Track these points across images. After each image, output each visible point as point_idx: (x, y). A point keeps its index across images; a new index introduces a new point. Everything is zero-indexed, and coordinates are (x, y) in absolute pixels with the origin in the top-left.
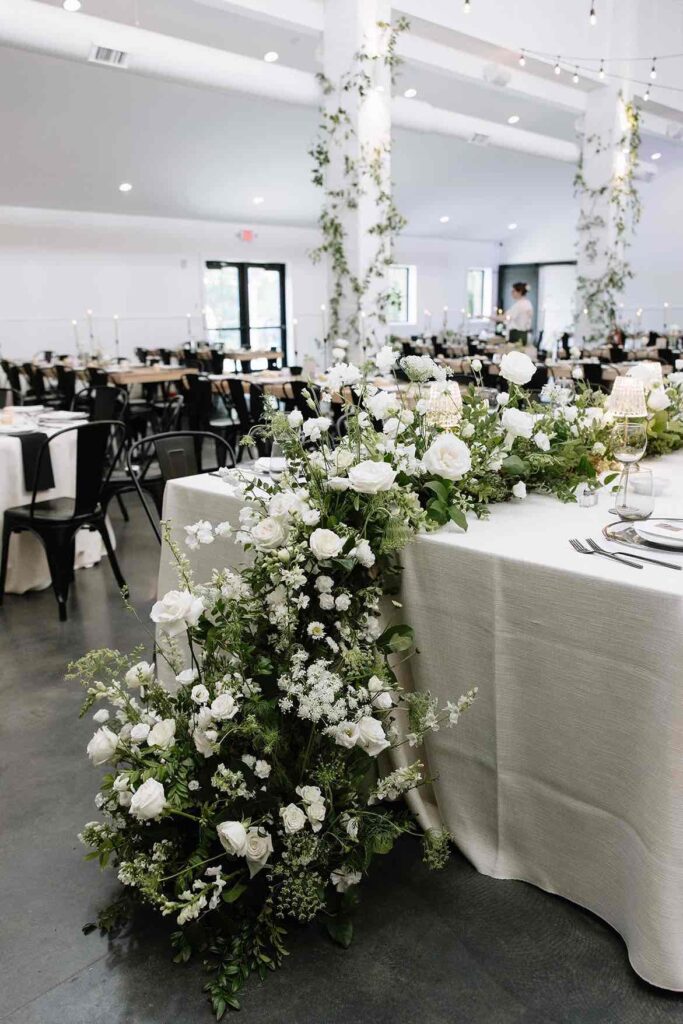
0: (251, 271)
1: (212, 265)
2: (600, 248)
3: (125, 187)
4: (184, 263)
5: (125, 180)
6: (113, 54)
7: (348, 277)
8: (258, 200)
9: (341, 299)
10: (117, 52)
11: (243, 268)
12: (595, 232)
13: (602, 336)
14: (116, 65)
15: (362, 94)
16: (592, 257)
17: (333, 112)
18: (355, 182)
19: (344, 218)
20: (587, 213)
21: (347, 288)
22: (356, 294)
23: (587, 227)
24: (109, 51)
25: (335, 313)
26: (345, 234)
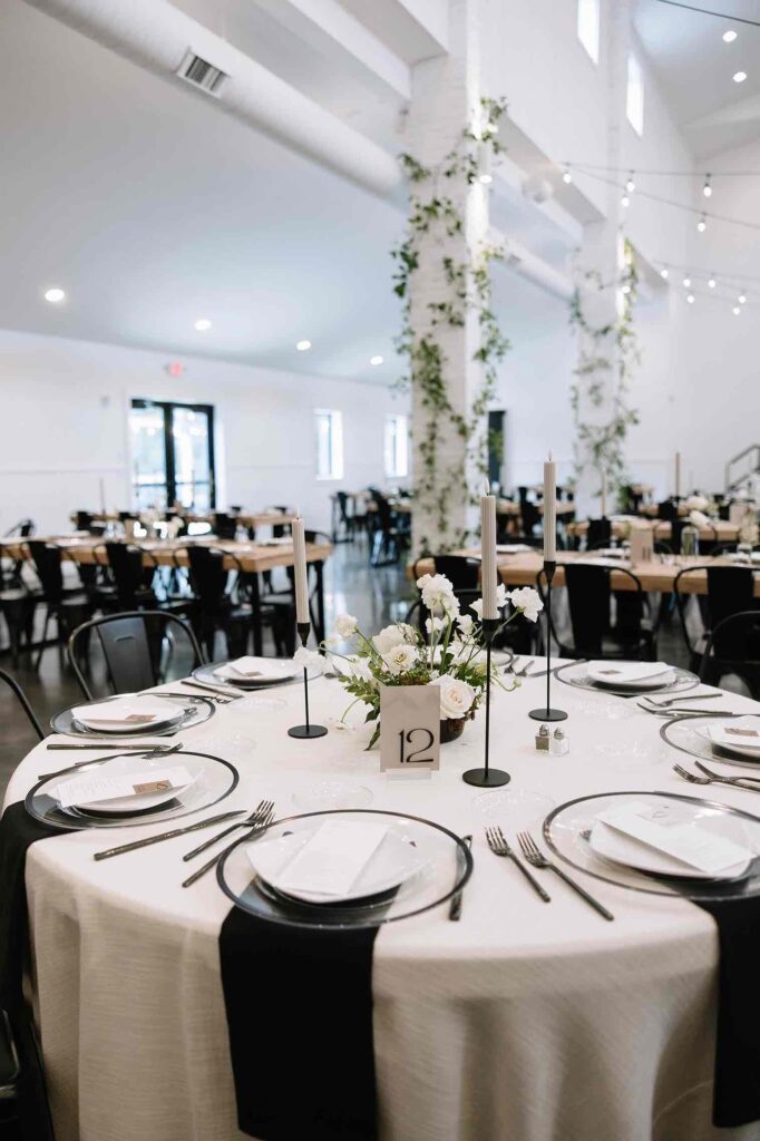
0: (178, 413)
1: (138, 404)
2: (603, 392)
3: (55, 295)
4: (105, 401)
5: (56, 283)
6: (211, 71)
7: (449, 413)
8: (203, 325)
9: (437, 443)
10: (216, 69)
11: (168, 408)
12: (600, 375)
13: (611, 489)
14: (207, 90)
15: (470, 182)
16: (598, 402)
17: (427, 202)
18: (462, 291)
19: (444, 339)
20: (588, 354)
21: (447, 429)
22: (461, 438)
23: (589, 370)
24: (207, 66)
25: (430, 461)
26: (446, 359)
